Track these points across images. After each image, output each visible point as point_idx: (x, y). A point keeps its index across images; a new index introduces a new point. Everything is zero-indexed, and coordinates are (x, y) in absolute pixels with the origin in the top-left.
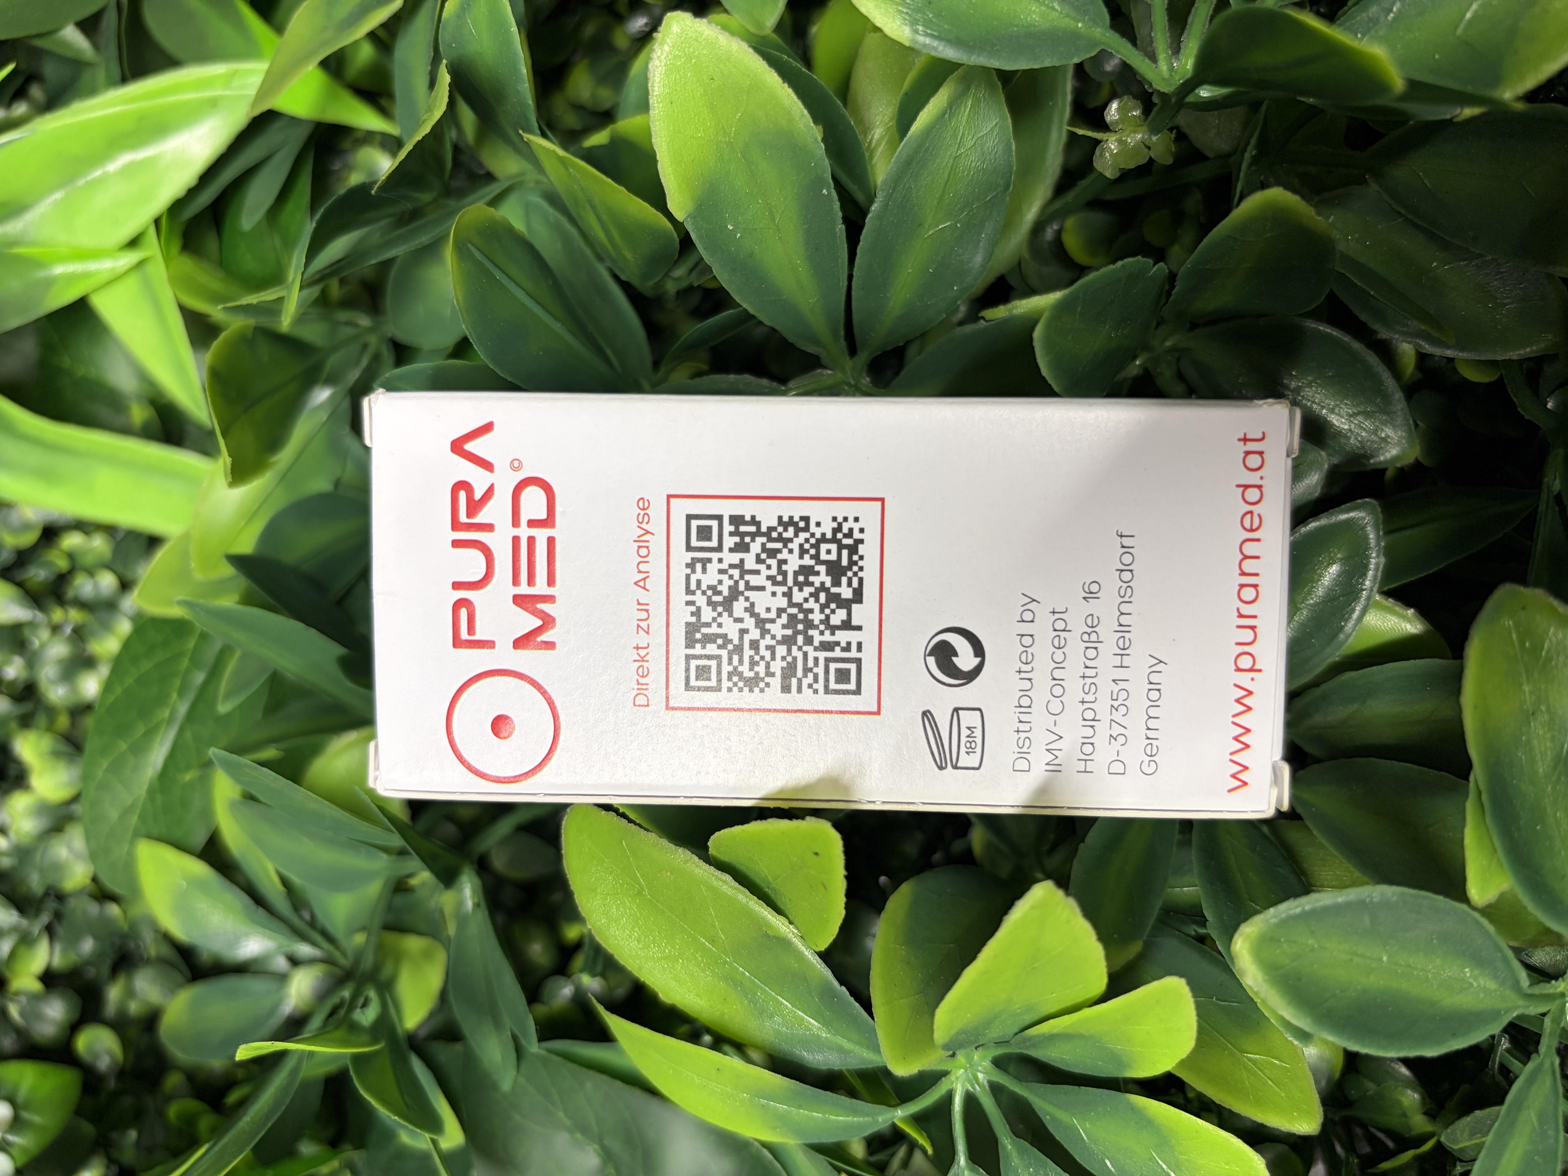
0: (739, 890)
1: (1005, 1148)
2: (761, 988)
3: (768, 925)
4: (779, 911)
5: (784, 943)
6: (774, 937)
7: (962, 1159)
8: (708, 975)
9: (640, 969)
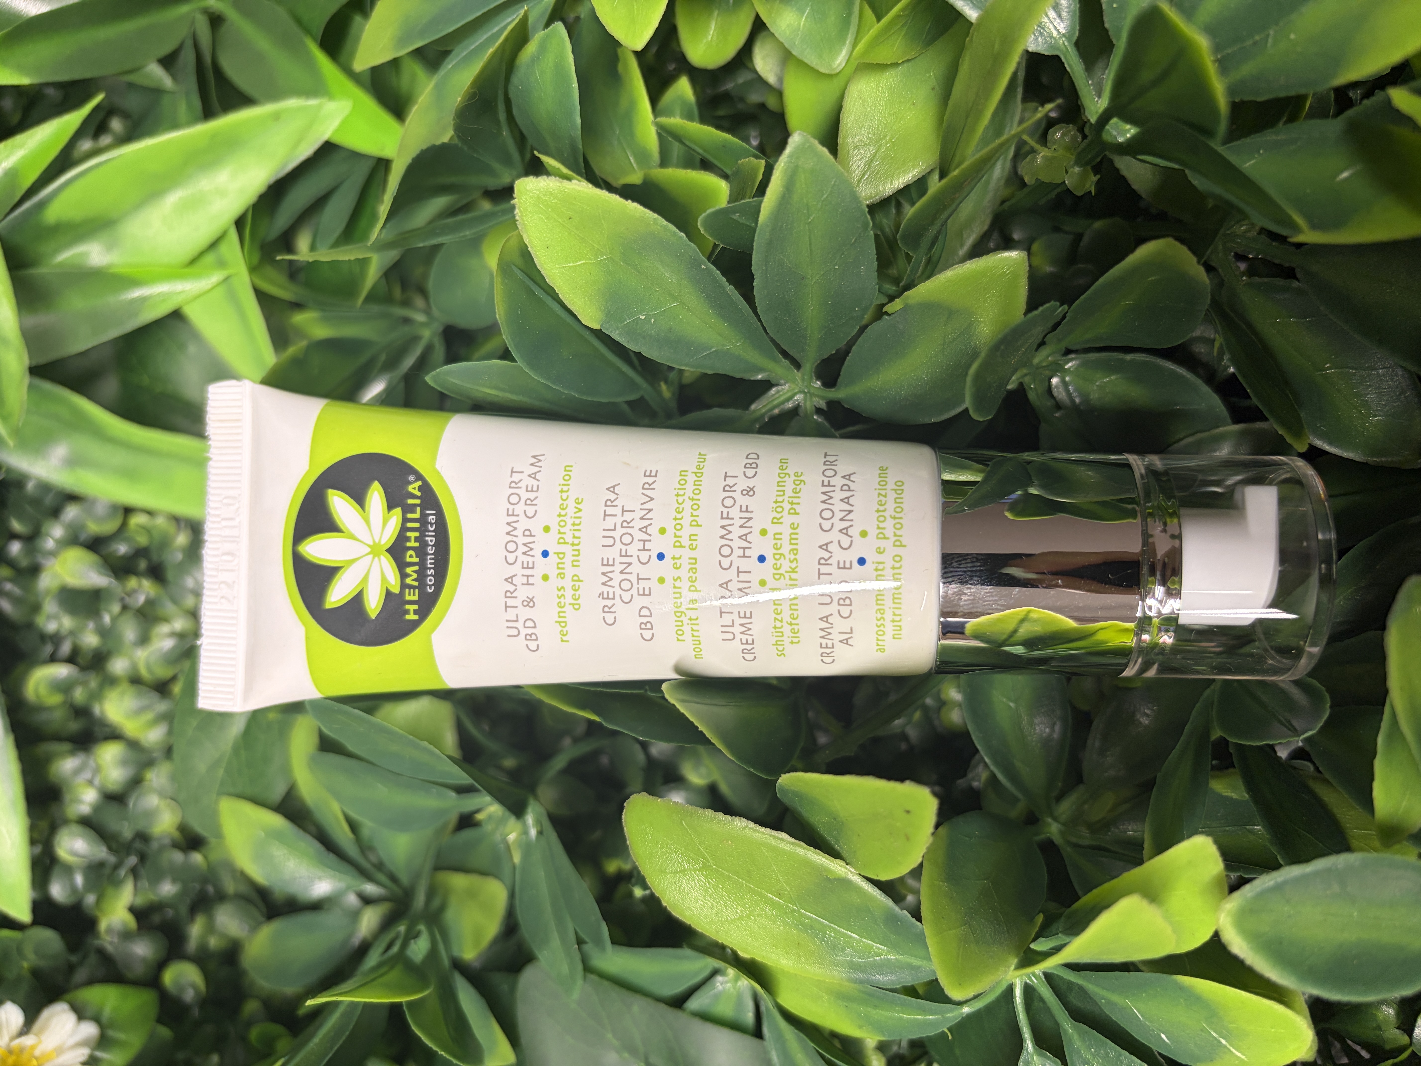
0: (797, 845)
1: (1065, 1031)
2: (830, 927)
3: (827, 870)
4: (835, 854)
5: (844, 883)
6: (835, 879)
7: (1029, 1045)
8: (780, 925)
9: (717, 932)
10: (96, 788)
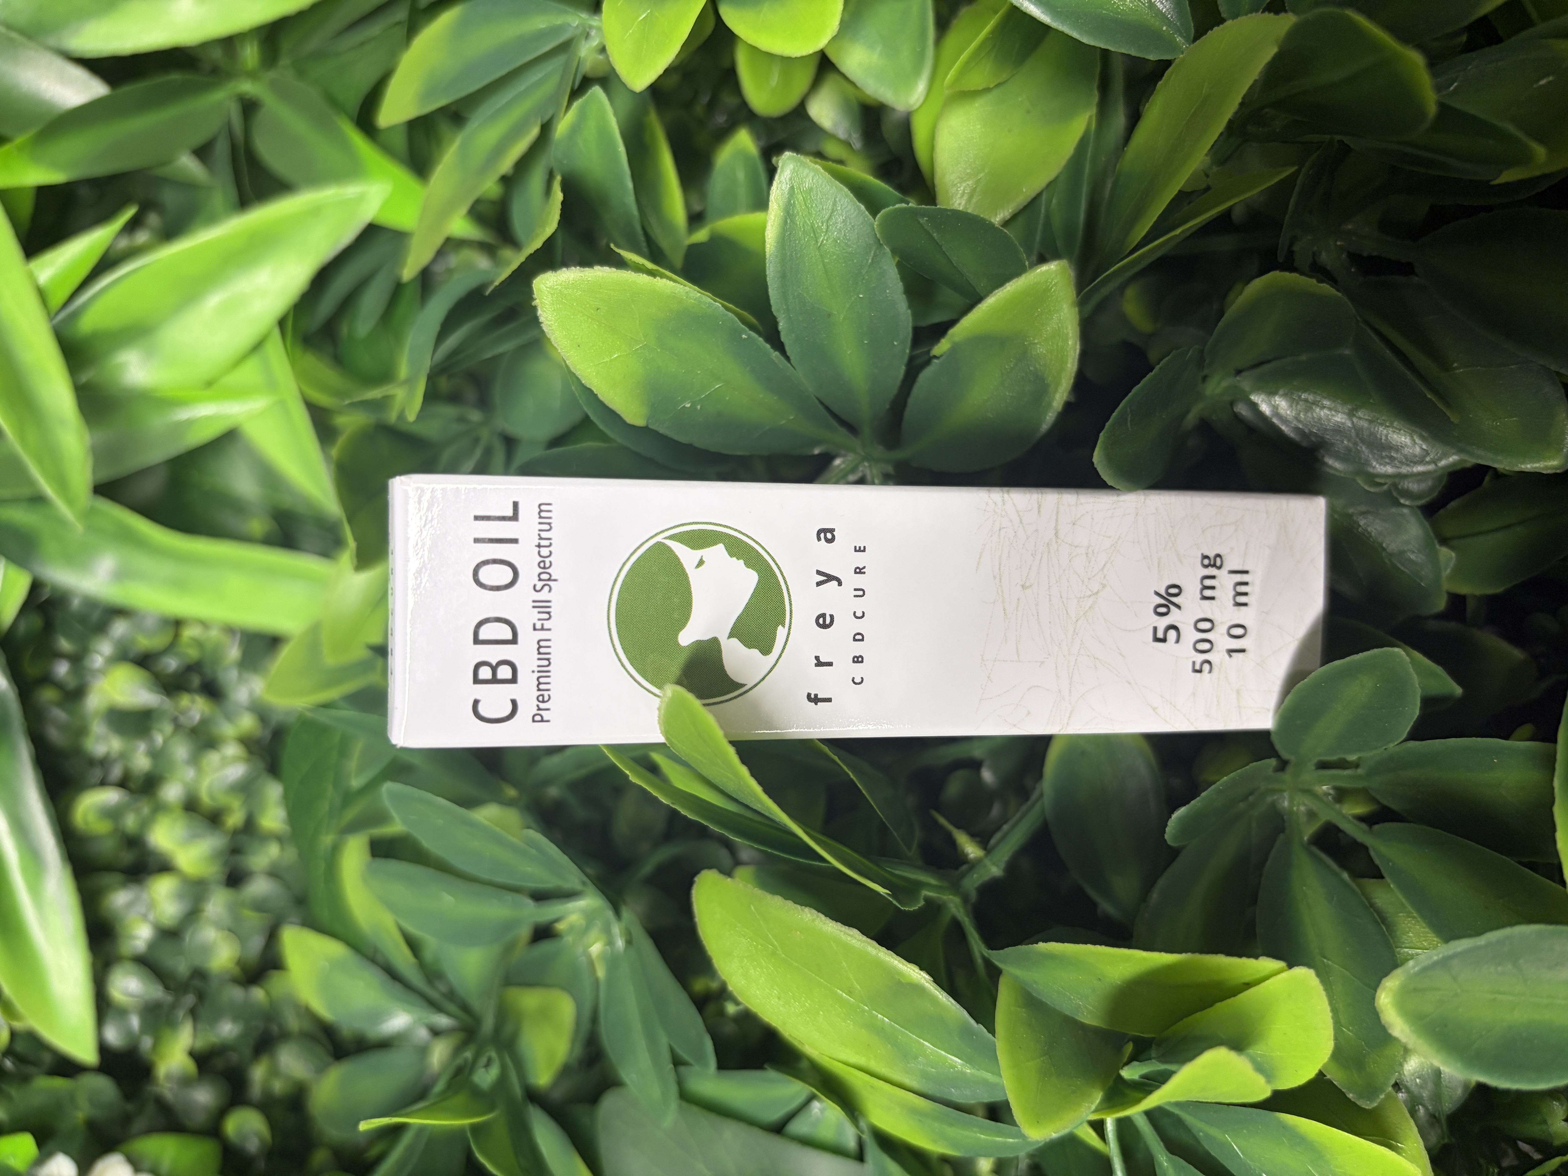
2: (902, 1032)
8: (850, 1024)
10: (151, 923)
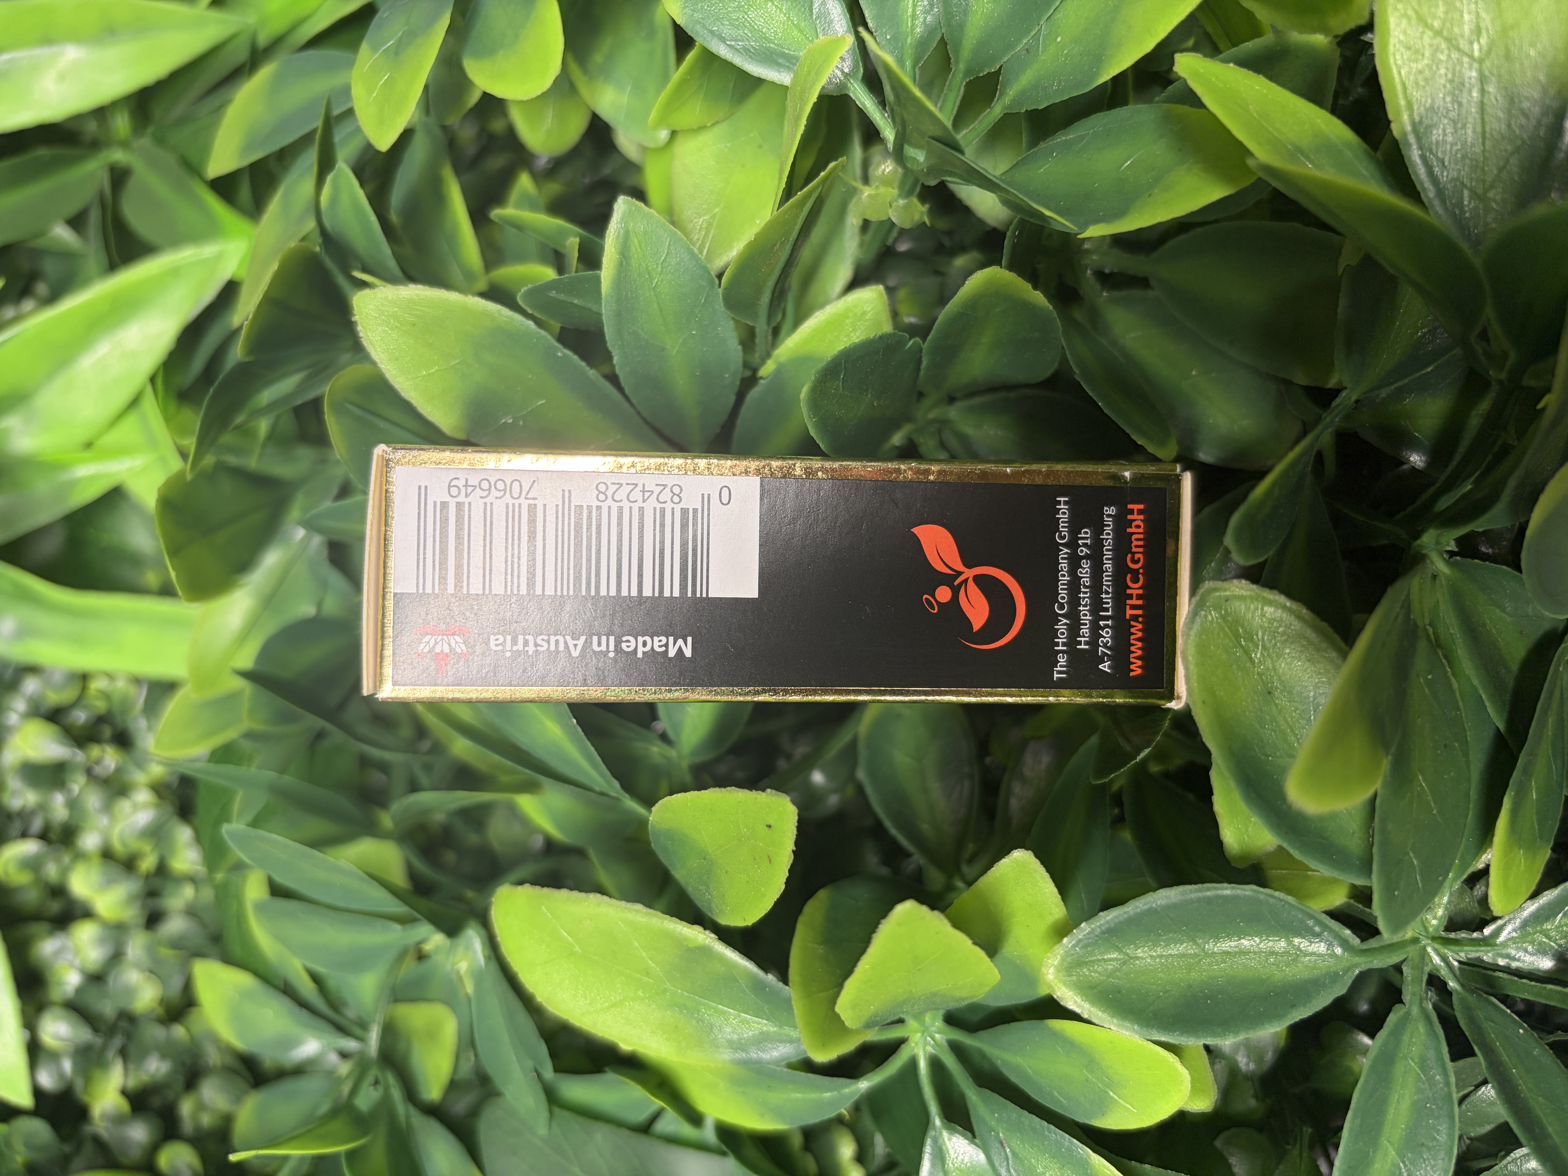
10: (78, 969)
